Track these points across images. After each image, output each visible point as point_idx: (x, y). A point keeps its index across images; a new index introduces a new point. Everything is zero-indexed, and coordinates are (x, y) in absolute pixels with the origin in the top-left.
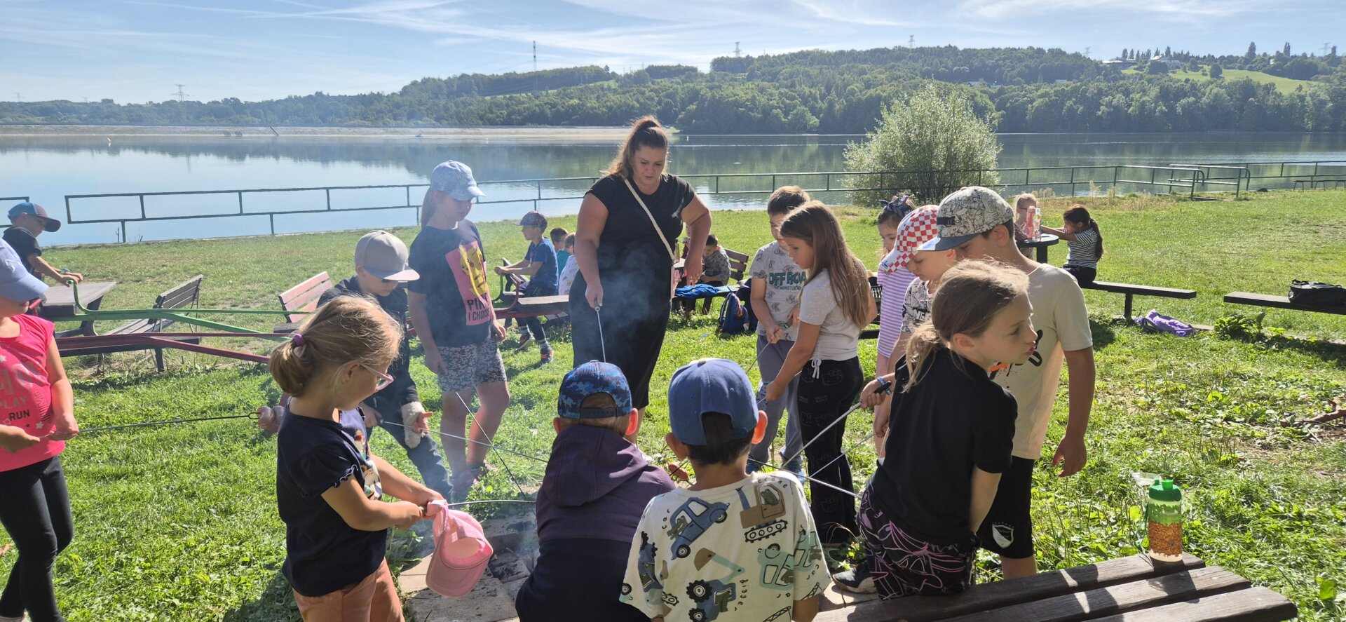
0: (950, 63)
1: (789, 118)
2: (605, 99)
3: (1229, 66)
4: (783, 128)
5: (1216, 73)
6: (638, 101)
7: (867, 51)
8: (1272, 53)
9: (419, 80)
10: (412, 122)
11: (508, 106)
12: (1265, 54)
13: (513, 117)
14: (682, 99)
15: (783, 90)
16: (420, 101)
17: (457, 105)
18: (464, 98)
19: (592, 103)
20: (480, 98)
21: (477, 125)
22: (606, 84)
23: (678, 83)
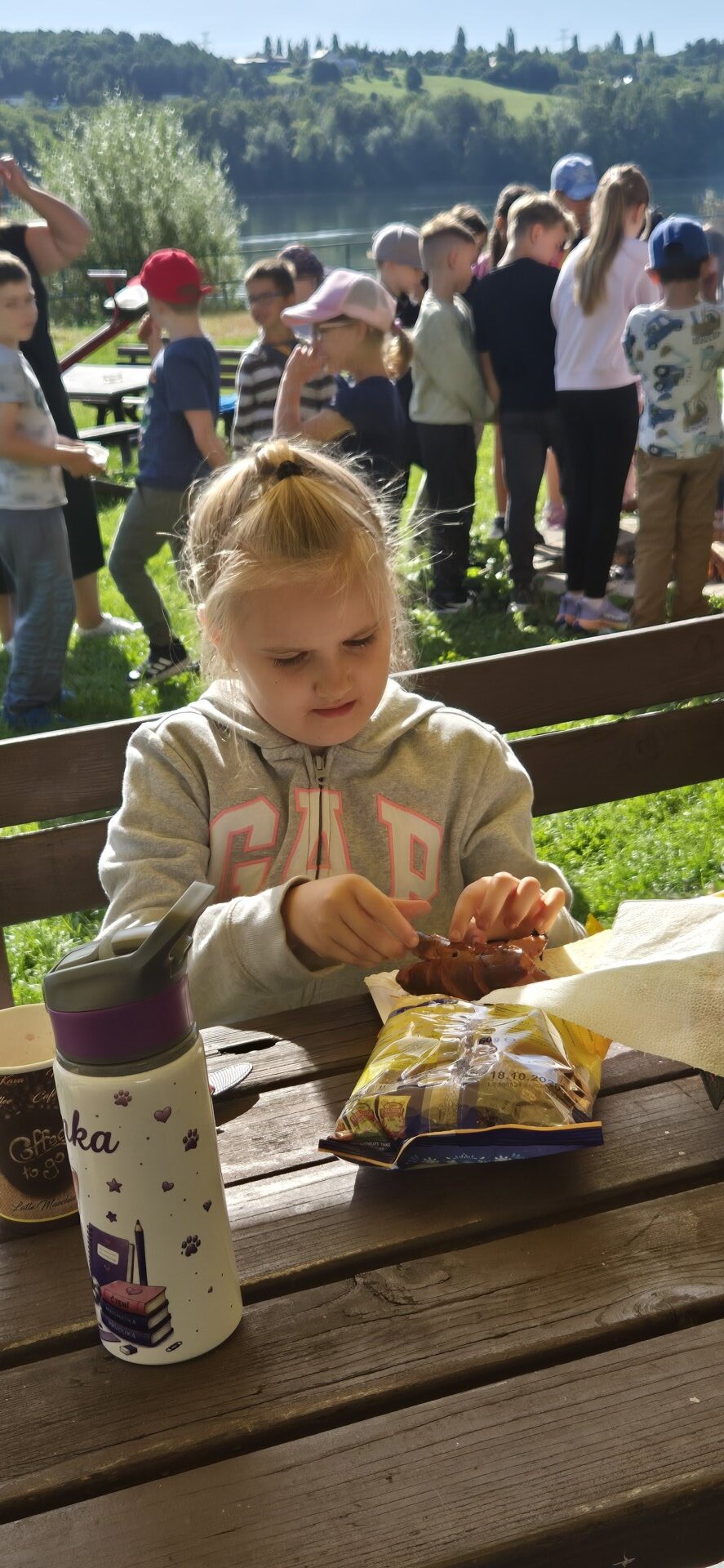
3: (431, 69)
5: (414, 82)
12: (480, 49)
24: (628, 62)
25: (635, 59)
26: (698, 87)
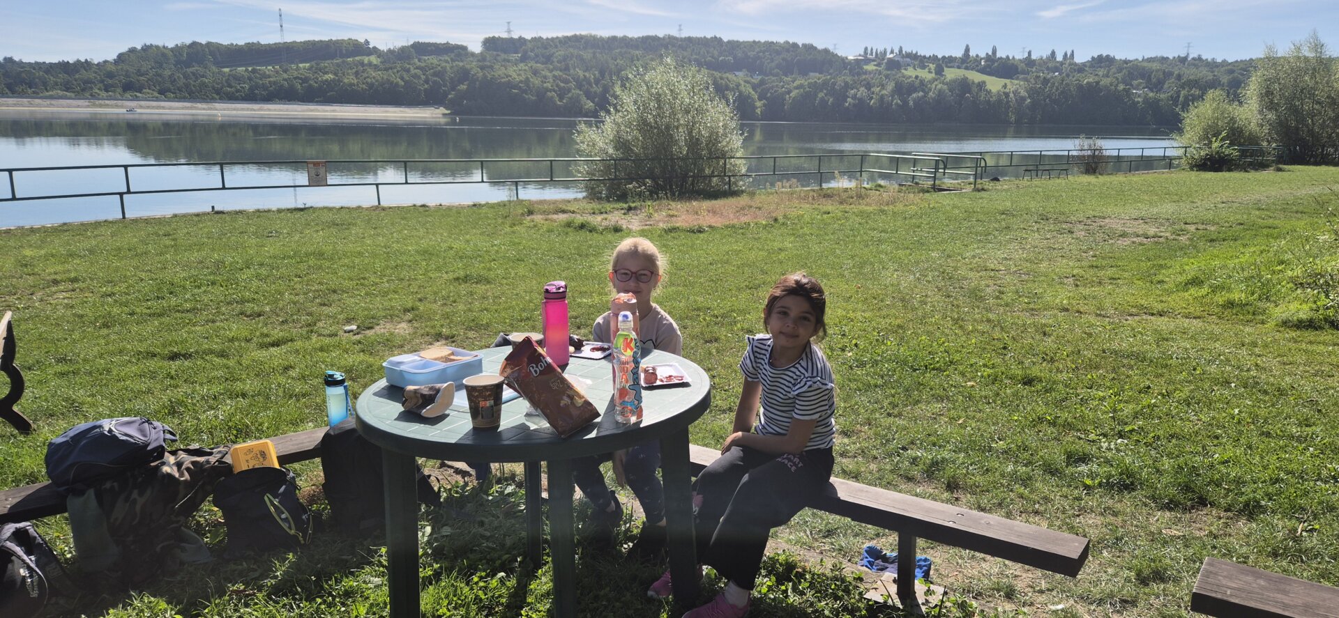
0: (716, 53)
1: (564, 101)
2: (365, 75)
3: (950, 65)
4: (558, 112)
5: (939, 71)
6: (402, 78)
7: (639, 38)
8: (983, 55)
9: (139, 47)
10: (128, 95)
11: (250, 79)
12: (977, 56)
13: (256, 91)
14: (451, 79)
15: (557, 73)
16: (139, 70)
17: (186, 77)
18: (195, 68)
19: (349, 79)
20: (214, 69)
21: (213, 100)
22: (366, 59)
23: (447, 62)
24: (1058, 65)
25: (1062, 63)
26: (1097, 79)
